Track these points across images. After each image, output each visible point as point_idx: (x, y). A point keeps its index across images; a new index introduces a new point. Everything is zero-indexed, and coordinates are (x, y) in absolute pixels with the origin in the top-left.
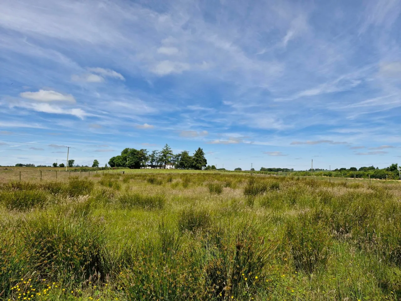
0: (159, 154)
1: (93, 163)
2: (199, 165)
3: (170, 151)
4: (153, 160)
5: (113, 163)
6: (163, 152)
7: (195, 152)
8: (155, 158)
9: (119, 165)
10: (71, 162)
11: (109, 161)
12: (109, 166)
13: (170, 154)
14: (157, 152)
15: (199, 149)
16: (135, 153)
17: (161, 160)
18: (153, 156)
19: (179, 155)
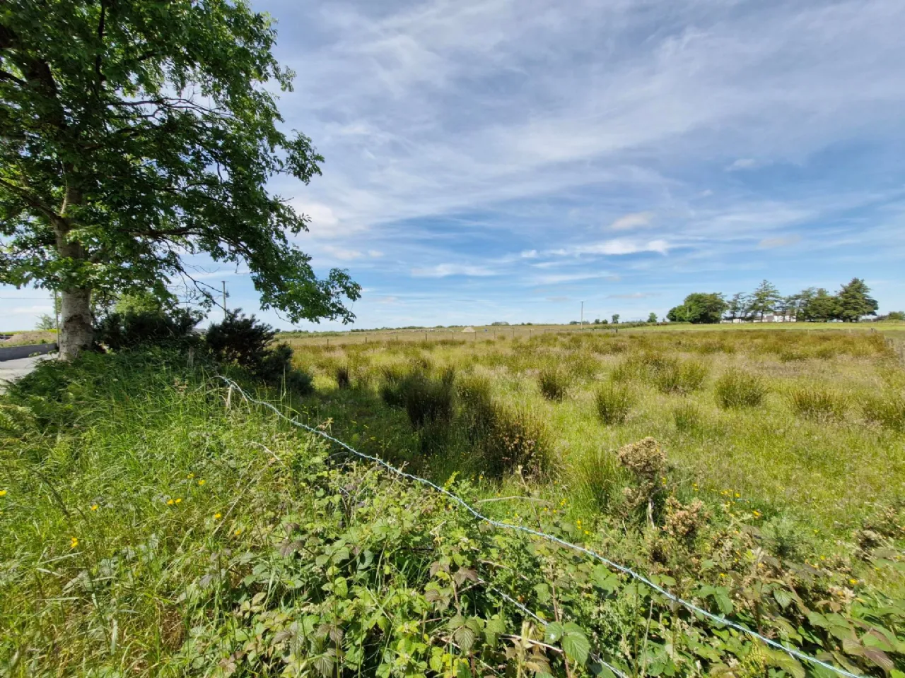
0: (749, 298)
1: (648, 318)
2: (851, 312)
3: (774, 292)
4: (735, 309)
5: (674, 317)
6: (758, 295)
7: (841, 289)
8: (739, 306)
9: (681, 320)
10: (615, 318)
11: (667, 313)
12: (668, 320)
13: (773, 296)
14: (744, 295)
15: (855, 281)
16: (701, 300)
17: (754, 307)
18: (735, 302)
19: (798, 297)
